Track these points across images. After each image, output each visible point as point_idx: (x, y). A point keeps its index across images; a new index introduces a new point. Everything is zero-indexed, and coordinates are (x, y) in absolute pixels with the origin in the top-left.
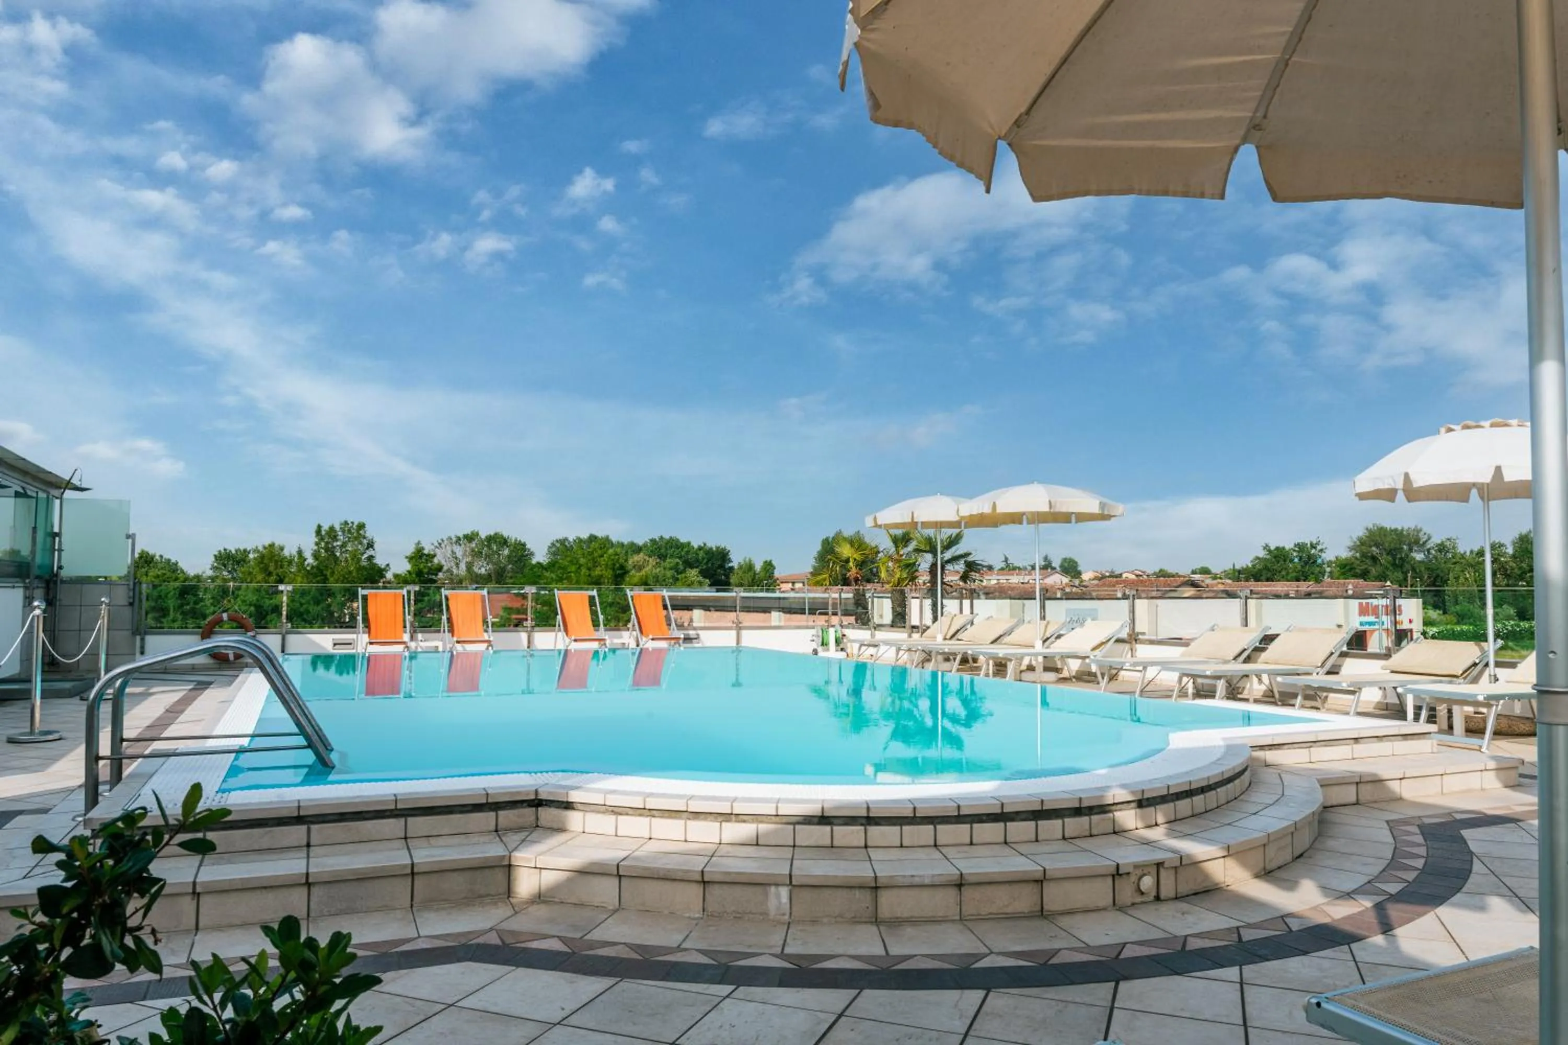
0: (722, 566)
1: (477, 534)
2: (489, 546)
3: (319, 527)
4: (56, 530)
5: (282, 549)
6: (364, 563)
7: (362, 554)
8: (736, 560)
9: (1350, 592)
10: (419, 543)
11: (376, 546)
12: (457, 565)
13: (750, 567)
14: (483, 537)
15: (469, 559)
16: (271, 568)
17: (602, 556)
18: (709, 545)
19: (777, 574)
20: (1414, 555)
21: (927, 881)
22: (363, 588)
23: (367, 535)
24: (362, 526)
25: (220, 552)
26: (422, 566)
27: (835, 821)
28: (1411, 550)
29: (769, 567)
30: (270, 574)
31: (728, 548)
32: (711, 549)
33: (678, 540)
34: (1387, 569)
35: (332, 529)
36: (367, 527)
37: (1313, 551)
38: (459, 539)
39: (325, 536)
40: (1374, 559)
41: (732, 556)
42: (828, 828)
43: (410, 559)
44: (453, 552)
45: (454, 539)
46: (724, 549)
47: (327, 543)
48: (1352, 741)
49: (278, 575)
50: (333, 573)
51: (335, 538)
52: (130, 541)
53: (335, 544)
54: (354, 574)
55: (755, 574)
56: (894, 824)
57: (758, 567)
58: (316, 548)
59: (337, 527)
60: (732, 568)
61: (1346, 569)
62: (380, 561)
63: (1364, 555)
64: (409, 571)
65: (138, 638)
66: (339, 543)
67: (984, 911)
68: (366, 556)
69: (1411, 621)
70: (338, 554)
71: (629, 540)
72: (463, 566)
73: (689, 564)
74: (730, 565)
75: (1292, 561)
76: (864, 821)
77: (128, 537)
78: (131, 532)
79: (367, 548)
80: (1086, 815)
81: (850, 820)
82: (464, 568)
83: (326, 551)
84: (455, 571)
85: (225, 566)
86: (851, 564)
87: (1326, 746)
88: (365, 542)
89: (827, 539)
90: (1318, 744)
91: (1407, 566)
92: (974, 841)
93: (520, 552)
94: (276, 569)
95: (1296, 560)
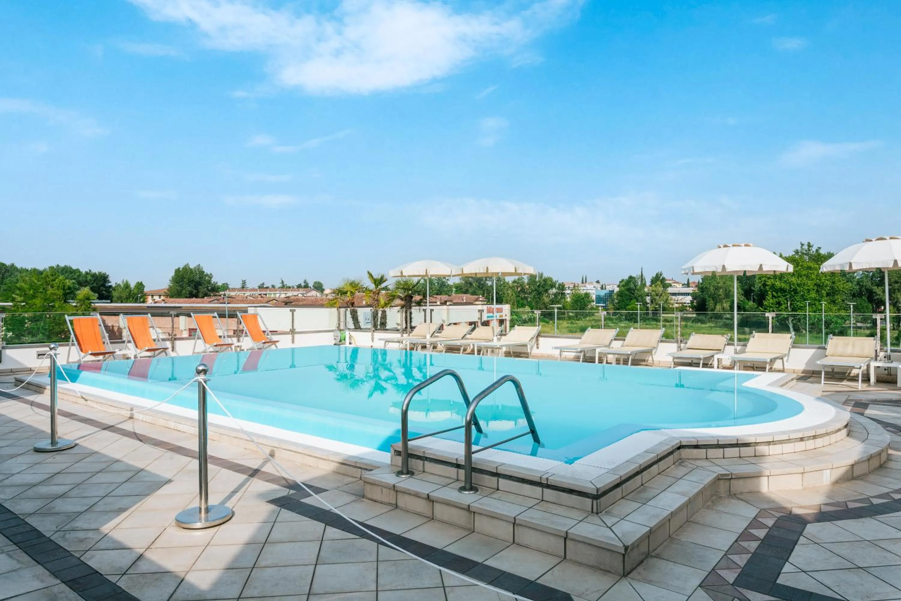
0: (103, 285)
8: (113, 281)
9: (464, 301)
13: (127, 286)
18: (93, 271)
19: (146, 290)
20: (487, 282)
28: (486, 280)
29: (140, 286)
31: (107, 274)
32: (95, 274)
33: (71, 268)
34: (476, 289)
37: (444, 280)
40: (471, 284)
41: (110, 279)
46: (105, 274)
55: (131, 291)
57: (133, 285)
60: (111, 286)
61: (460, 289)
63: (466, 282)
69: (506, 315)
73: (82, 284)
74: (110, 284)
75: (434, 284)
89: (179, 269)
91: (485, 288)
95: (436, 284)
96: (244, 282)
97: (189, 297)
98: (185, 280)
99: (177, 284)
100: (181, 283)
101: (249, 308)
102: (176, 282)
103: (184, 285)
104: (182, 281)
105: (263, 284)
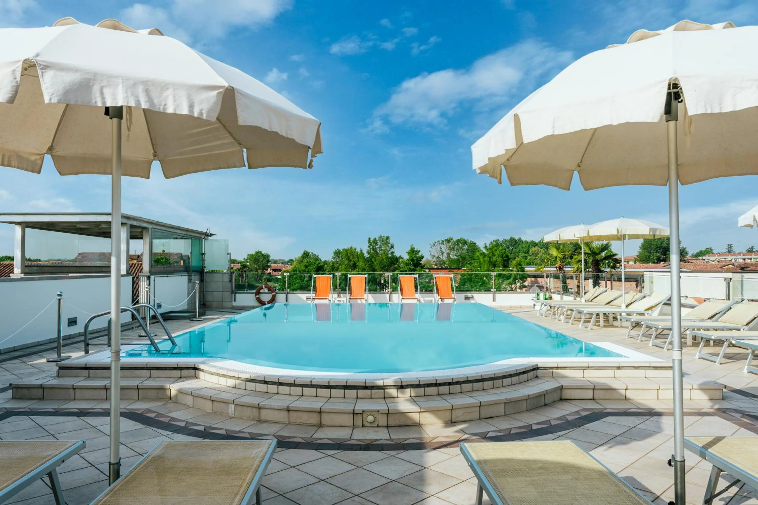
1: (452, 239)
2: (458, 245)
3: (370, 239)
4: (203, 252)
5: (355, 249)
6: (390, 256)
7: (389, 251)
10: (412, 245)
11: (395, 247)
12: (442, 254)
14: (455, 240)
15: (448, 251)
16: (351, 258)
17: (496, 250)
21: (276, 407)
22: (315, 274)
23: (390, 242)
24: (388, 238)
25: (336, 251)
26: (414, 256)
27: (269, 383)
30: (350, 261)
35: (375, 240)
36: (391, 238)
38: (443, 241)
39: (373, 243)
42: (266, 385)
43: (409, 253)
44: (441, 248)
45: (441, 242)
47: (373, 246)
48: (616, 368)
49: (353, 261)
50: (376, 260)
51: (376, 244)
52: (229, 256)
53: (377, 247)
54: (385, 260)
56: (288, 386)
58: (369, 249)
59: (377, 239)
62: (397, 254)
64: (408, 259)
65: (233, 295)
66: (378, 246)
67: (298, 421)
68: (390, 252)
70: (378, 251)
71: (531, 240)
72: (445, 255)
76: (278, 384)
77: (228, 254)
78: (229, 252)
79: (391, 248)
80: (370, 389)
81: (274, 383)
82: (446, 256)
83: (373, 250)
84: (441, 257)
85: (338, 257)
86: (558, 260)
87: (596, 369)
88: (390, 245)
90: (590, 368)
92: (318, 395)
93: (473, 247)
94: (353, 258)
96: (730, 247)
97: (657, 263)
98: (653, 246)
99: (646, 251)
100: (649, 249)
101: (645, 273)
102: (645, 249)
103: (652, 251)
104: (650, 247)
105: (752, 248)
